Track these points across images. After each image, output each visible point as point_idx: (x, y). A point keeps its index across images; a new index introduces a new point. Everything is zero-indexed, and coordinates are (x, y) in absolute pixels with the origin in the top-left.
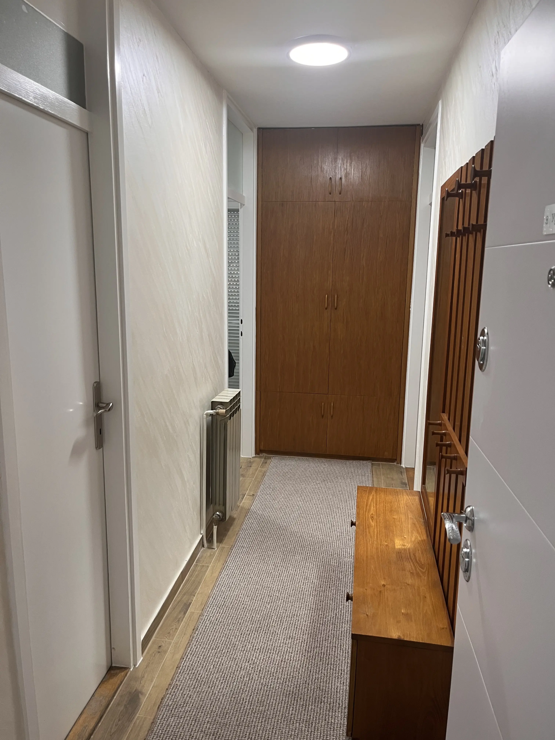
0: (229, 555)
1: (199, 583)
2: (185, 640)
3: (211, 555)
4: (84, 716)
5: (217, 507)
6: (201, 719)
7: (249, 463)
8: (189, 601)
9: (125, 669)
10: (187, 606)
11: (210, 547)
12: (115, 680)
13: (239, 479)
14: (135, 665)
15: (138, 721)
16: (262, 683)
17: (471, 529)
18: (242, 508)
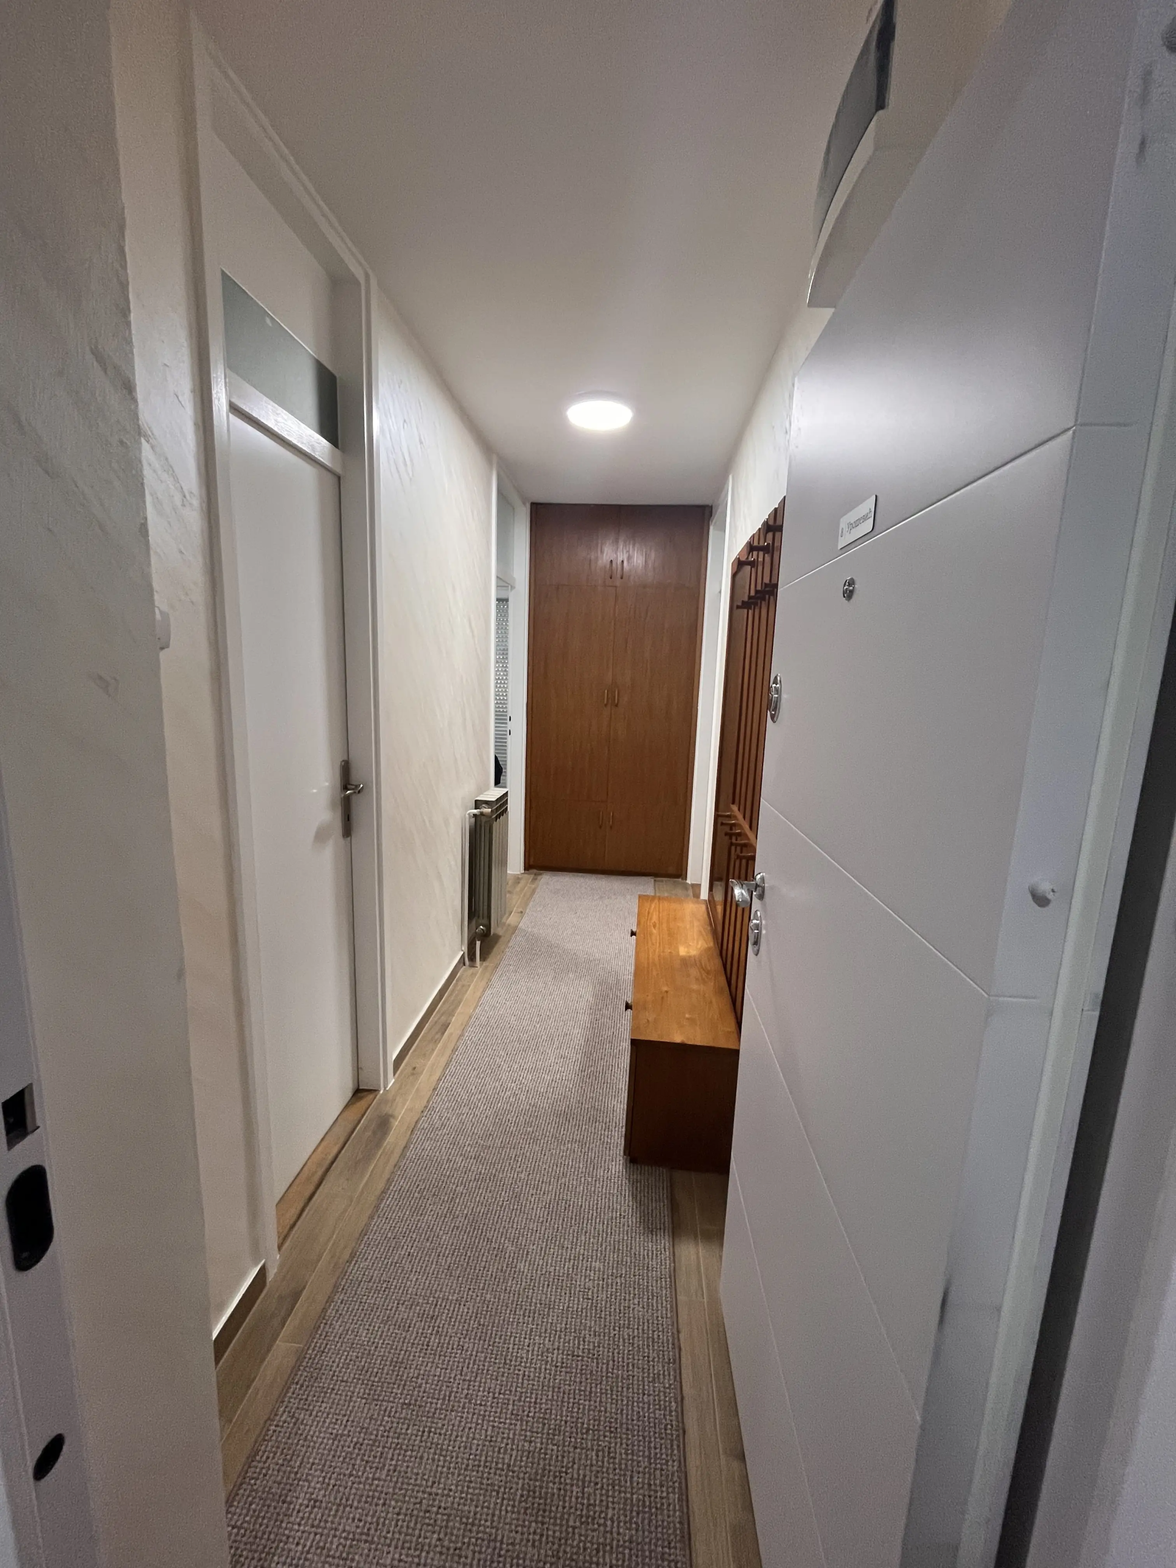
0: (492, 974)
1: (460, 1003)
2: (443, 1060)
3: (472, 974)
4: (324, 1143)
5: (481, 921)
6: (461, 1142)
7: (517, 880)
8: (448, 1022)
9: (375, 1091)
10: (446, 1026)
11: (472, 966)
12: (362, 1104)
13: (506, 895)
14: (385, 1088)
15: (388, 1147)
16: (530, 1104)
17: (761, 897)
18: (509, 925)
